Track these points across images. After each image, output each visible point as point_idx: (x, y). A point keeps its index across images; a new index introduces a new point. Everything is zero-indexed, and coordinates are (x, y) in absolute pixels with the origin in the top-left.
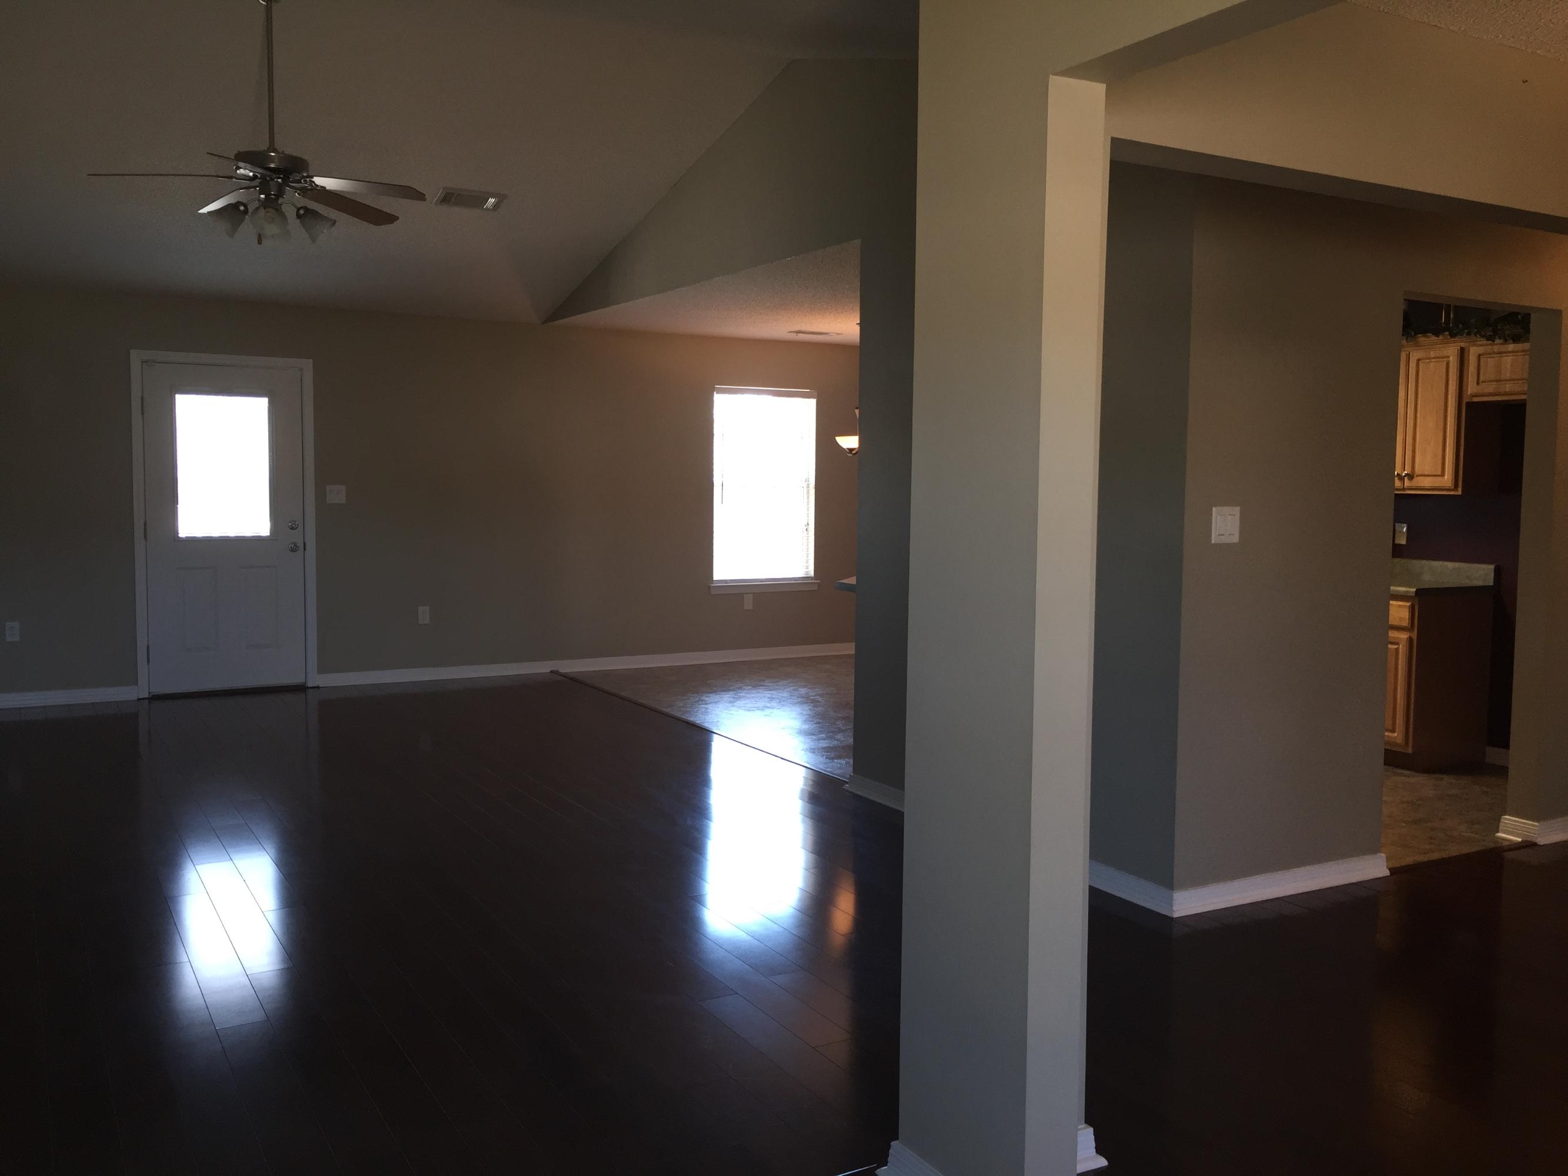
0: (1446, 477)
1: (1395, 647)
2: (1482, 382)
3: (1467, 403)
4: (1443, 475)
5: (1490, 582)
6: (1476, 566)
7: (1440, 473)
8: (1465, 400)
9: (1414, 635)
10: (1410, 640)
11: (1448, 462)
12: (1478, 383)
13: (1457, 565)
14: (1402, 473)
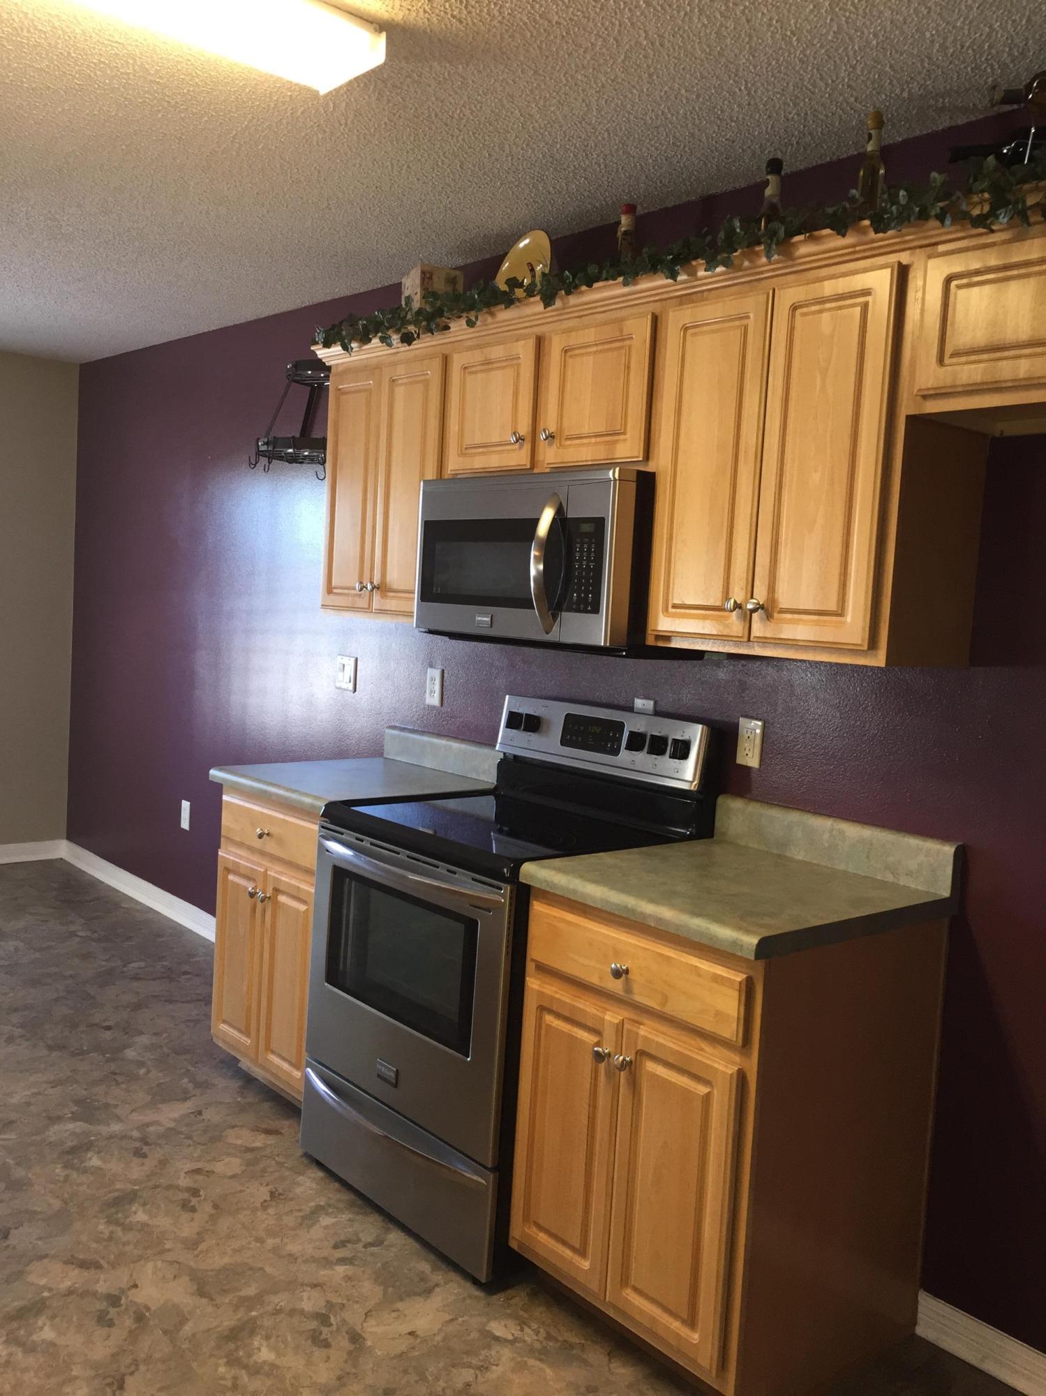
0: (849, 619)
1: (702, 1090)
2: (952, 356)
3: (911, 419)
4: (840, 613)
5: (944, 890)
6: (913, 842)
7: (832, 605)
8: (906, 408)
9: (752, 1066)
10: (741, 1077)
11: (857, 571)
12: (941, 361)
13: (867, 832)
14: (747, 602)
